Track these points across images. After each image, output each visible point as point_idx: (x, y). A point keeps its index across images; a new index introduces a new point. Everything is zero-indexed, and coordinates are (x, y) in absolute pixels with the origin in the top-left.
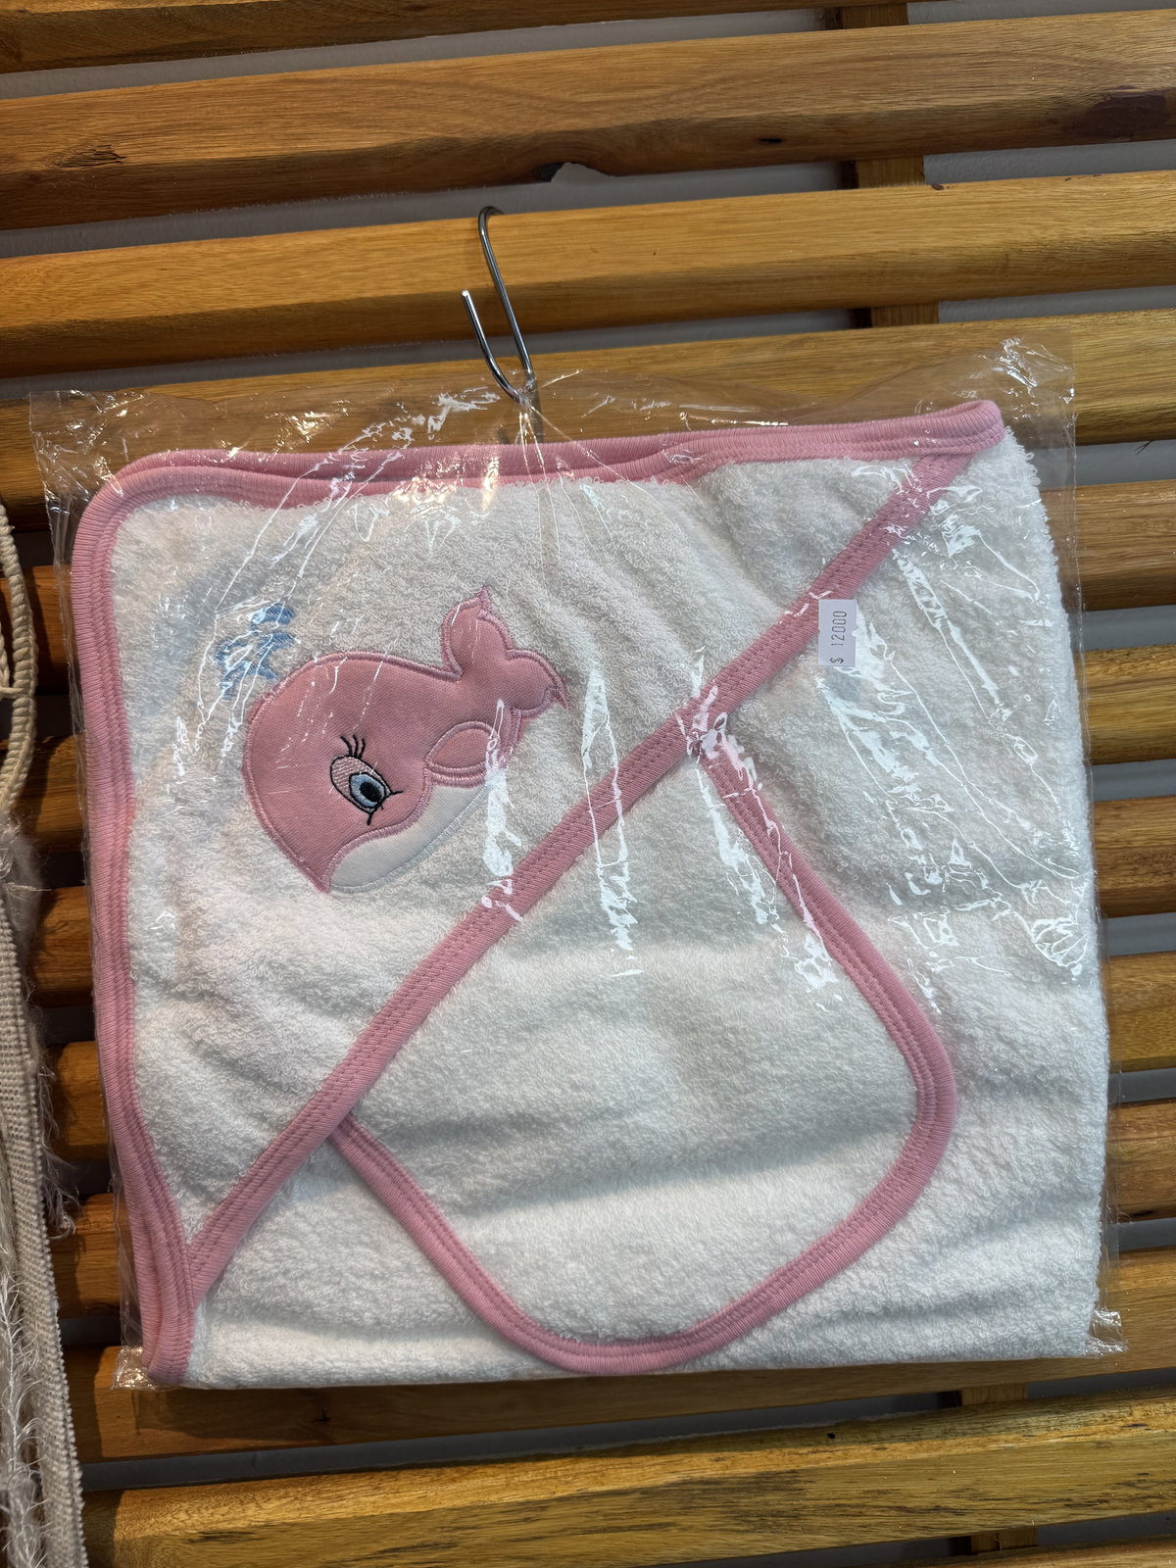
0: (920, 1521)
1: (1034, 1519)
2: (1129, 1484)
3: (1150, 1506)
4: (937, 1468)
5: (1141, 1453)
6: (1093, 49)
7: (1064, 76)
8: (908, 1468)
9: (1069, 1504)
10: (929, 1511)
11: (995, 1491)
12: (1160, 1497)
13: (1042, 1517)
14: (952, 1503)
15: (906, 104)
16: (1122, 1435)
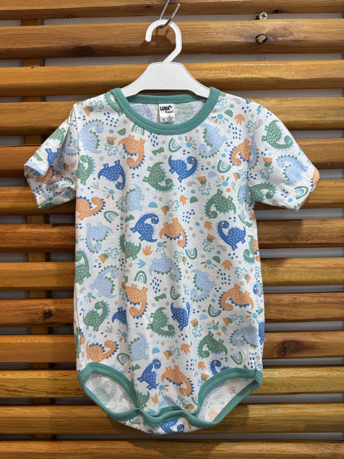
0: (11, 393)
1: (39, 396)
2: (62, 390)
3: (67, 395)
4: (16, 381)
5: (65, 382)
6: (73, 34)
7: (65, 40)
8: (9, 380)
9: (47, 393)
10: (13, 391)
11: (29, 388)
12: (69, 393)
13: (41, 395)
14: (19, 390)
15: (25, 46)
16: (61, 378)
